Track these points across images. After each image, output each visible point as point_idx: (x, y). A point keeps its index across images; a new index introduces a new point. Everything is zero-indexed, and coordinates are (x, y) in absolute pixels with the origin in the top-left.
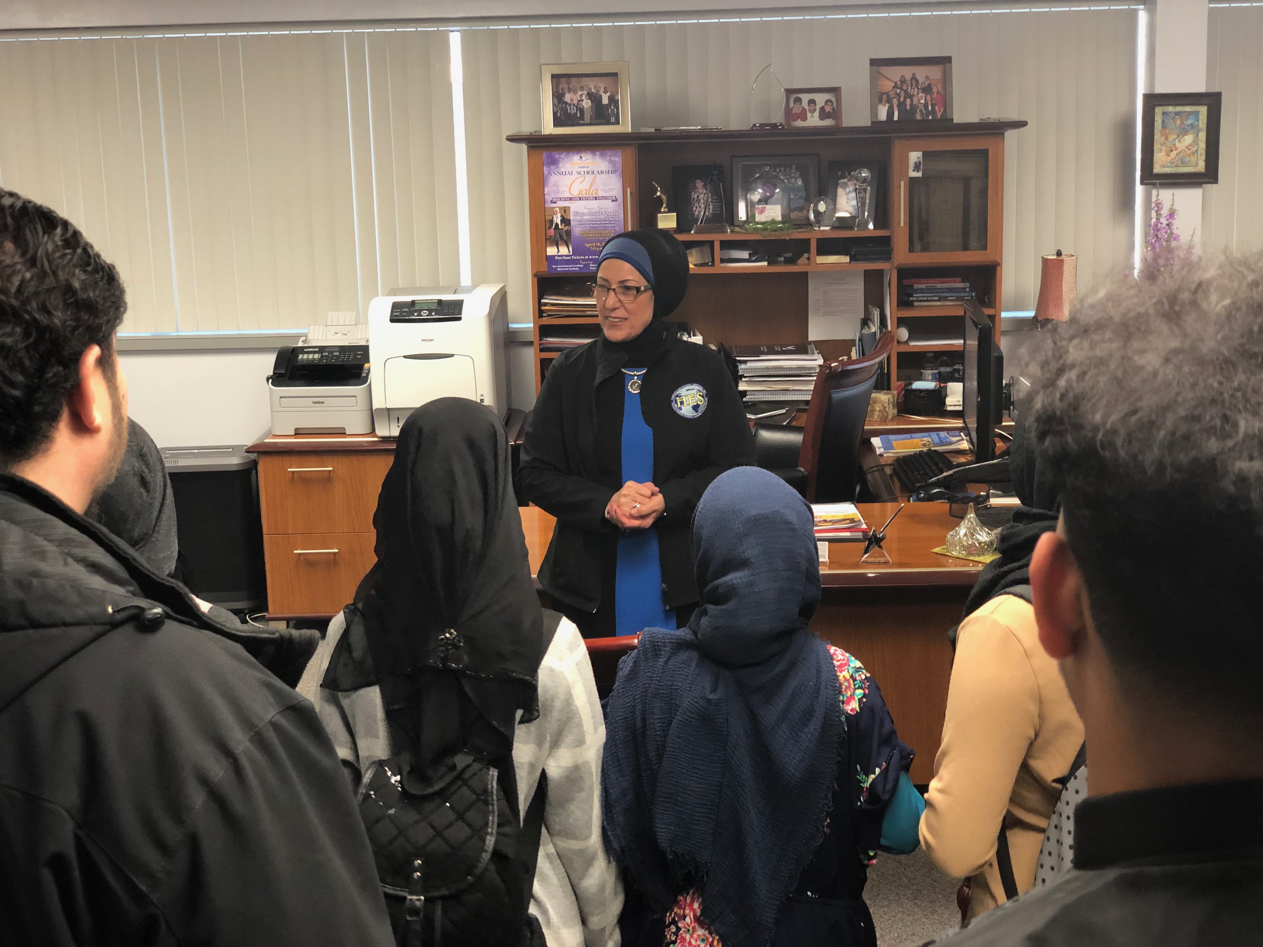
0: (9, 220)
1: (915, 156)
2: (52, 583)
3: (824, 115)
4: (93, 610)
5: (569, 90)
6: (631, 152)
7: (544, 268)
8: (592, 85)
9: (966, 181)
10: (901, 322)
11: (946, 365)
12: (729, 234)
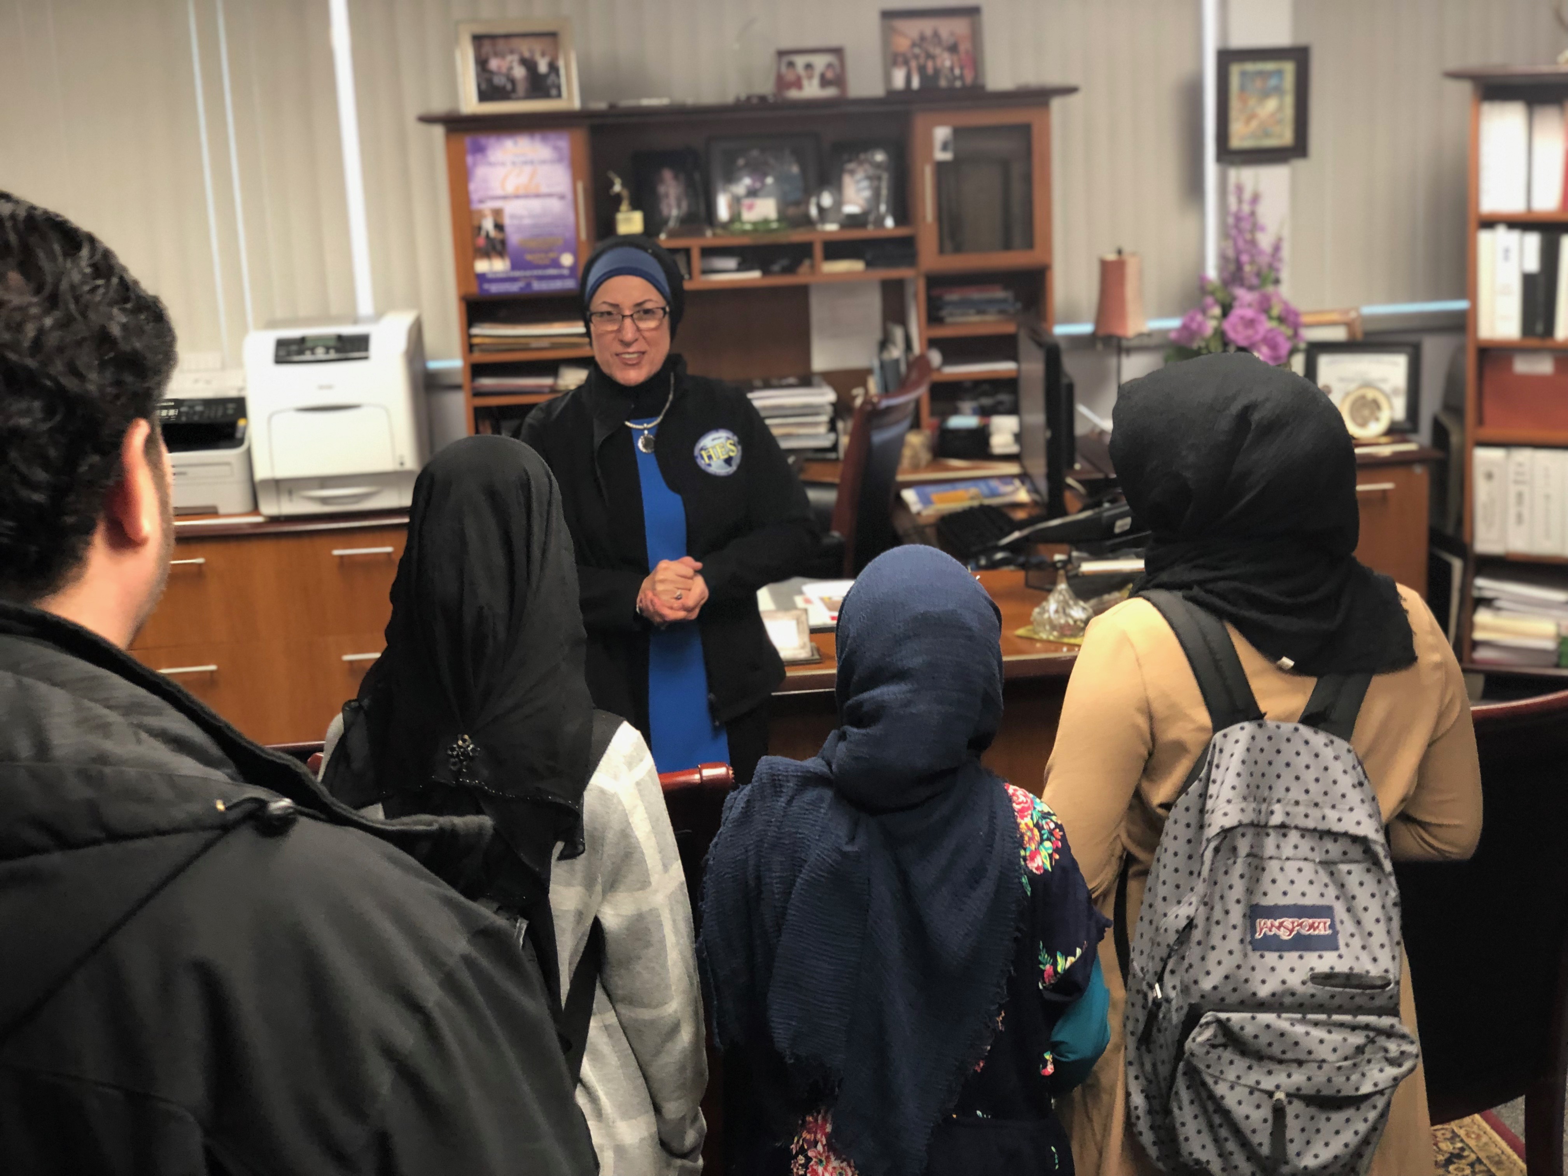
0: (13, 238)
1: (942, 133)
2: (131, 772)
3: (824, 82)
4: (196, 808)
5: (496, 54)
6: (581, 135)
7: (473, 289)
8: (525, 48)
9: (1005, 165)
10: (933, 343)
11: (985, 394)
12: (709, 237)
